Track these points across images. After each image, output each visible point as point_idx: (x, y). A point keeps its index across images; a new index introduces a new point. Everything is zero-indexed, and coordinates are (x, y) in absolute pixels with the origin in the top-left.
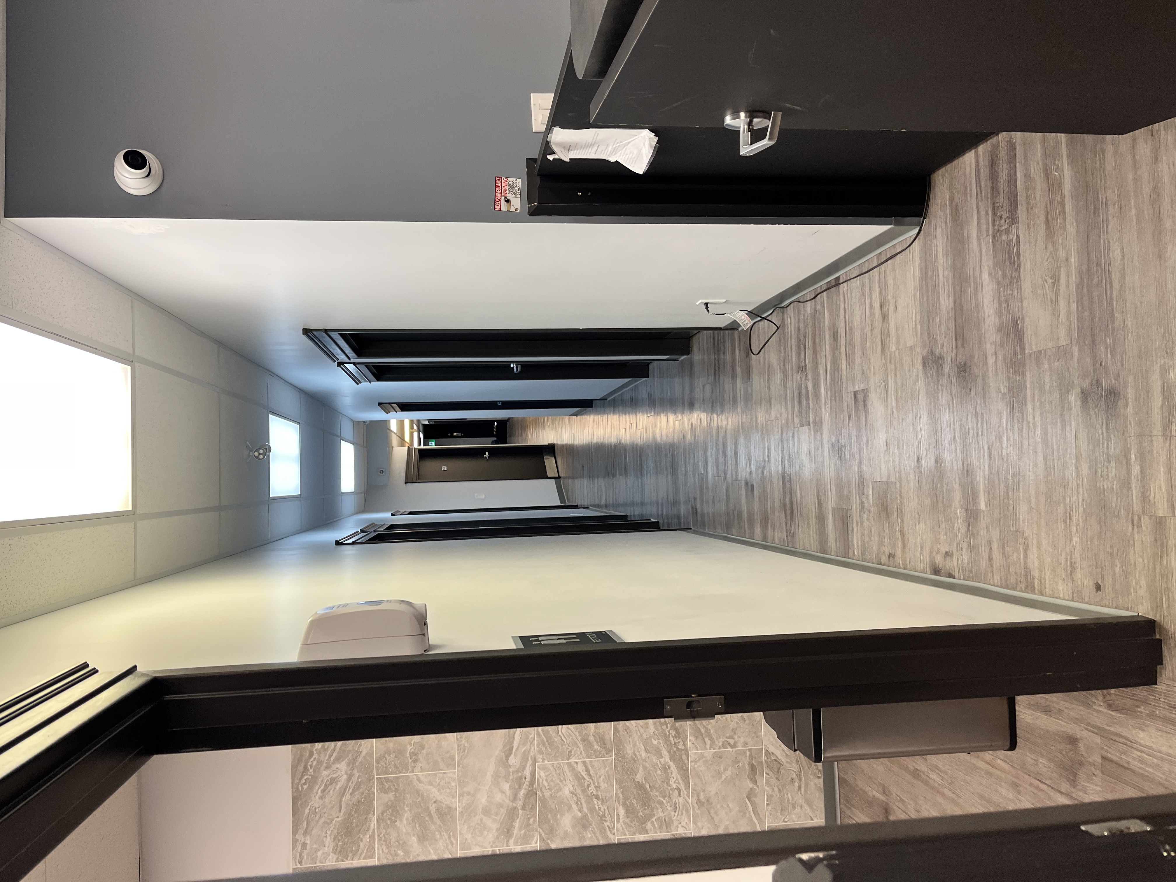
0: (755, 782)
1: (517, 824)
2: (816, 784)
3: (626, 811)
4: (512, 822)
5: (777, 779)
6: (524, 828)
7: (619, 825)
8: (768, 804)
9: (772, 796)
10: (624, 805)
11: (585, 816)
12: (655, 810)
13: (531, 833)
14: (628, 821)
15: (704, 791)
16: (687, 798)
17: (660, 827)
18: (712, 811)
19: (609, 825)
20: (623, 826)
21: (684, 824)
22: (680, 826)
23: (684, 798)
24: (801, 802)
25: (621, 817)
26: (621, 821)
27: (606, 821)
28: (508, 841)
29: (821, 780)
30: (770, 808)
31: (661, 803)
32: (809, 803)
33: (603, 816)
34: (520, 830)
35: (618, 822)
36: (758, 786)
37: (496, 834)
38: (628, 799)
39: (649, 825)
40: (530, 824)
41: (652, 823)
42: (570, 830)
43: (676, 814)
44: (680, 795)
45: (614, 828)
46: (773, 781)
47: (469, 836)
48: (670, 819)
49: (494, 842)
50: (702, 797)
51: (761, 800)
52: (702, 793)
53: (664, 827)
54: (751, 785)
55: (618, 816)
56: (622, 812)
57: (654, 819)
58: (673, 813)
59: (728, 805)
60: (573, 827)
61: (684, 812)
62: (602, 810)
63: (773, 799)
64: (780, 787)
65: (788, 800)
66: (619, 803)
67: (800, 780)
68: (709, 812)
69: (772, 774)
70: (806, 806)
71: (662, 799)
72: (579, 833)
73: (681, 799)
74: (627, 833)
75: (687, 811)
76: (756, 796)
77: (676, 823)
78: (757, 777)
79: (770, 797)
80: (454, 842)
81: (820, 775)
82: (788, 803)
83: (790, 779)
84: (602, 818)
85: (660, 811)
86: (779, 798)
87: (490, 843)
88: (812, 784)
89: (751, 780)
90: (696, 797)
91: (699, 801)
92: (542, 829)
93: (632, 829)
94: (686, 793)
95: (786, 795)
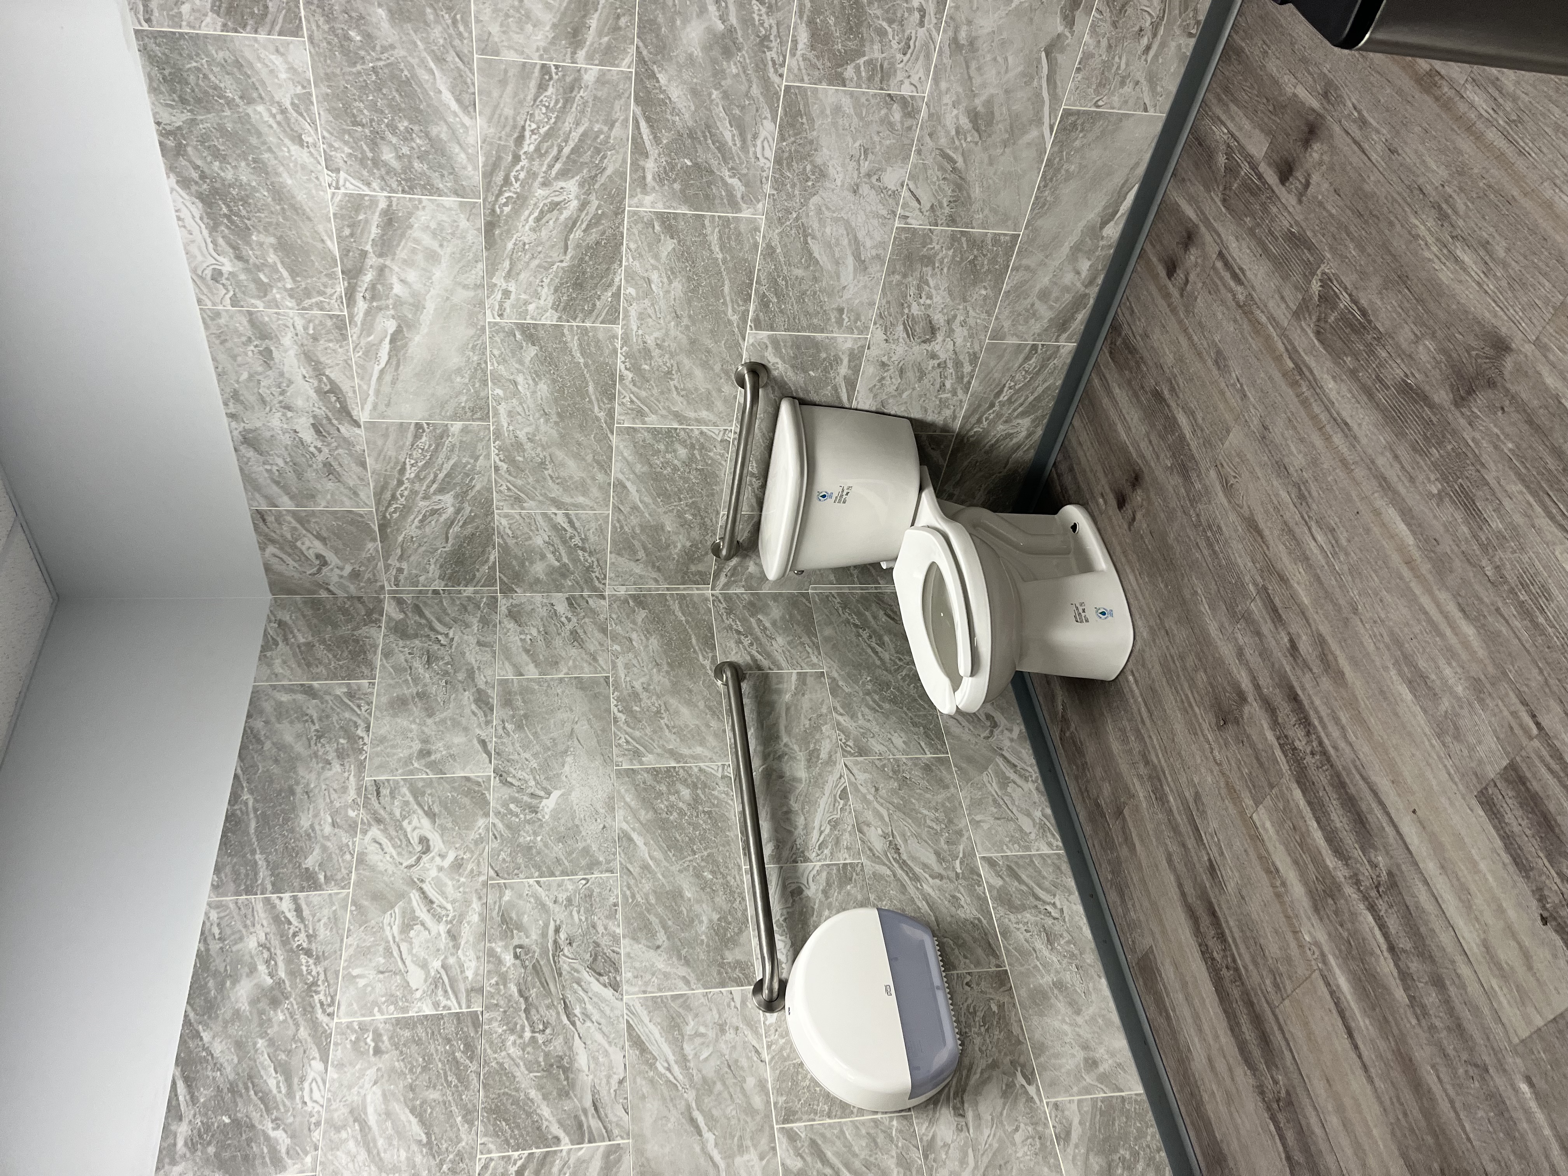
0: (1070, 22)
1: (594, 22)
2: (1179, 47)
3: (813, 35)
4: (585, 16)
5: (1115, 24)
6: (608, 34)
7: (794, 63)
8: (1078, 70)
9: (1092, 56)
10: (811, 22)
11: (731, 30)
12: (867, 44)
13: (622, 46)
14: (811, 55)
15: (969, 22)
16: (934, 33)
17: (870, 79)
18: (973, 65)
19: (775, 56)
20: (802, 63)
21: (915, 79)
22: (907, 82)
23: (928, 30)
24: (1140, 76)
25: (800, 46)
26: (799, 53)
27: (770, 49)
28: (574, 53)
29: (1192, 42)
30: (1080, 76)
31: (882, 33)
32: (1152, 79)
33: (766, 38)
34: (600, 34)
35: (793, 55)
36: (1072, 34)
37: (551, 35)
38: (820, 13)
39: (849, 72)
40: (620, 28)
41: (857, 68)
42: (697, 52)
43: (906, 59)
44: (921, 24)
45: (782, 65)
46: (1105, 27)
47: (495, 29)
48: (892, 64)
49: (545, 50)
50: (963, 35)
51: (1069, 61)
52: (965, 28)
53: (877, 79)
54: (1060, 28)
55: (795, 42)
56: (804, 37)
57: (861, 61)
58: (899, 56)
59: (1006, 59)
60: (707, 48)
61: (922, 58)
62: (766, 25)
63: (1091, 62)
64: (1113, 42)
65: (1119, 68)
66: (801, 17)
67: (1155, 35)
68: (968, 67)
69: (1107, 14)
70: (1145, 86)
71: (885, 25)
72: (714, 61)
73: (922, 32)
74: (806, 78)
75: (928, 57)
76: (1062, 50)
77: (900, 76)
78: (1078, 13)
79: (1088, 56)
80: (466, 35)
81: (1194, 31)
82: (1116, 74)
83: (1137, 28)
84: (763, 42)
85: (877, 46)
86: (1104, 62)
87: (538, 50)
88: (1173, 44)
89: (1065, 18)
90: (950, 33)
91: (955, 40)
92: (643, 41)
93: (817, 73)
94: (934, 21)
95: (1117, 59)
